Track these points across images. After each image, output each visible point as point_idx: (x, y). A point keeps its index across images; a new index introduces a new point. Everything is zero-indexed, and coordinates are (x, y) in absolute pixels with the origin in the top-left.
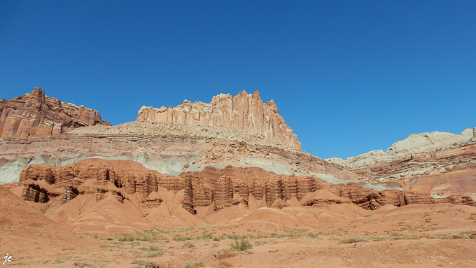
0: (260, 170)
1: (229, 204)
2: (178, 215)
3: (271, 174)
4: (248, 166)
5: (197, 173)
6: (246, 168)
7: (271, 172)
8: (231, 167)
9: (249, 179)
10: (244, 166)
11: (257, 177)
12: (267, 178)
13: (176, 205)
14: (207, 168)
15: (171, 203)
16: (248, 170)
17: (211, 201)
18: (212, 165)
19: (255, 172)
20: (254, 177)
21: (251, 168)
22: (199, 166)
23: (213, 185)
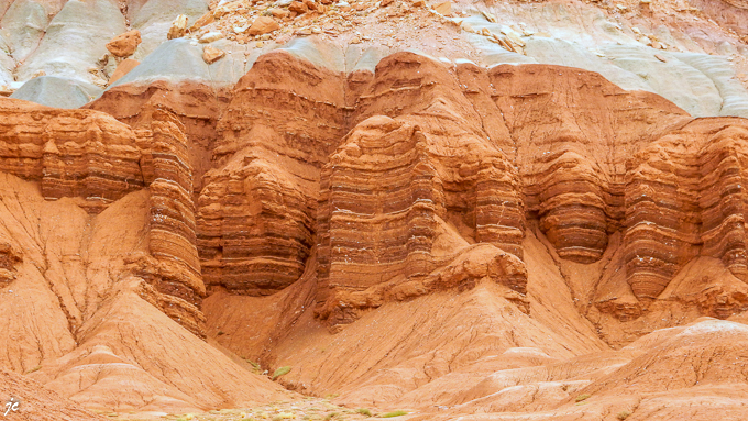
0: (590, 84)
1: (413, 285)
2: (128, 343)
3: (653, 113)
4: (517, 60)
5: (199, 94)
6: (501, 74)
7: (652, 99)
8: (412, 63)
9: (523, 136)
10: (488, 54)
11: (571, 127)
12: (629, 131)
13: (101, 281)
14: (267, 66)
15: (75, 270)
16: (516, 86)
17: (292, 263)
18: (299, 49)
19: (559, 97)
20: (552, 130)
21: (530, 71)
22: (211, 50)
23: (315, 173)
